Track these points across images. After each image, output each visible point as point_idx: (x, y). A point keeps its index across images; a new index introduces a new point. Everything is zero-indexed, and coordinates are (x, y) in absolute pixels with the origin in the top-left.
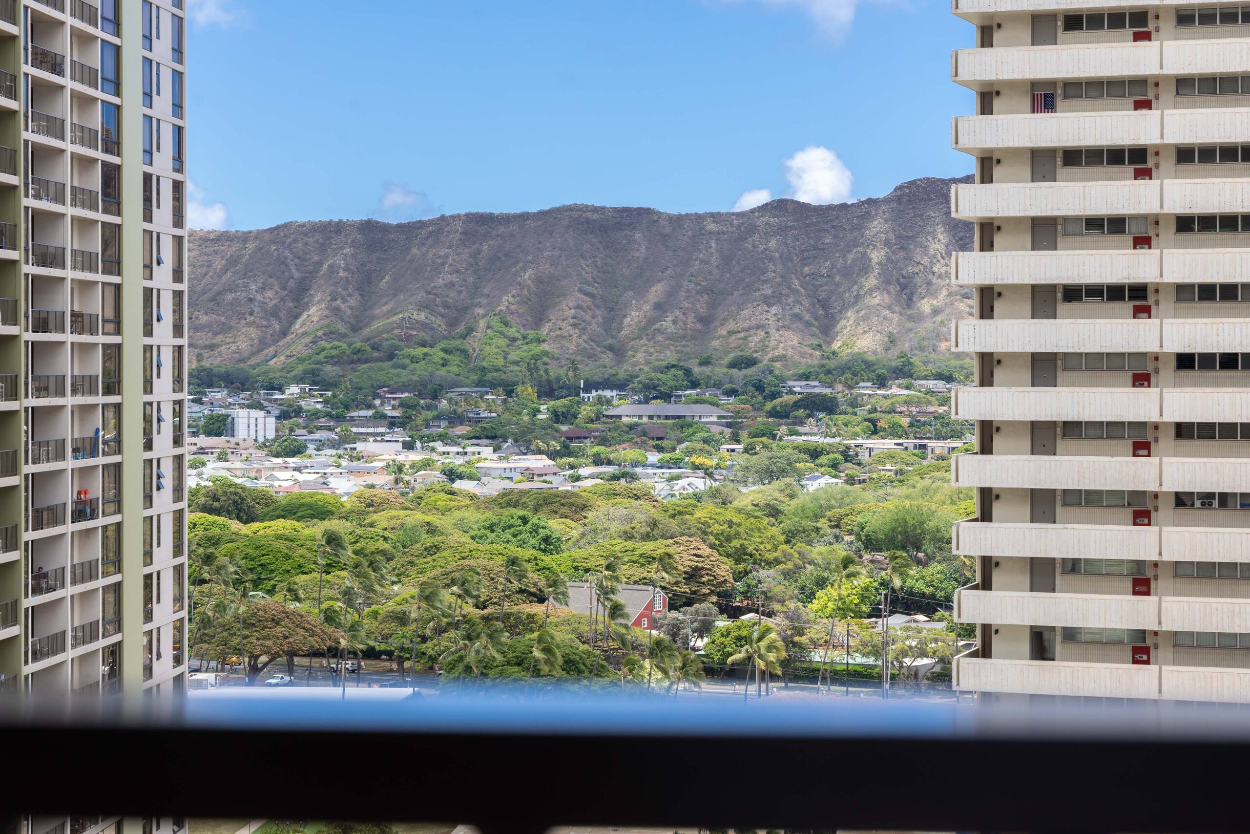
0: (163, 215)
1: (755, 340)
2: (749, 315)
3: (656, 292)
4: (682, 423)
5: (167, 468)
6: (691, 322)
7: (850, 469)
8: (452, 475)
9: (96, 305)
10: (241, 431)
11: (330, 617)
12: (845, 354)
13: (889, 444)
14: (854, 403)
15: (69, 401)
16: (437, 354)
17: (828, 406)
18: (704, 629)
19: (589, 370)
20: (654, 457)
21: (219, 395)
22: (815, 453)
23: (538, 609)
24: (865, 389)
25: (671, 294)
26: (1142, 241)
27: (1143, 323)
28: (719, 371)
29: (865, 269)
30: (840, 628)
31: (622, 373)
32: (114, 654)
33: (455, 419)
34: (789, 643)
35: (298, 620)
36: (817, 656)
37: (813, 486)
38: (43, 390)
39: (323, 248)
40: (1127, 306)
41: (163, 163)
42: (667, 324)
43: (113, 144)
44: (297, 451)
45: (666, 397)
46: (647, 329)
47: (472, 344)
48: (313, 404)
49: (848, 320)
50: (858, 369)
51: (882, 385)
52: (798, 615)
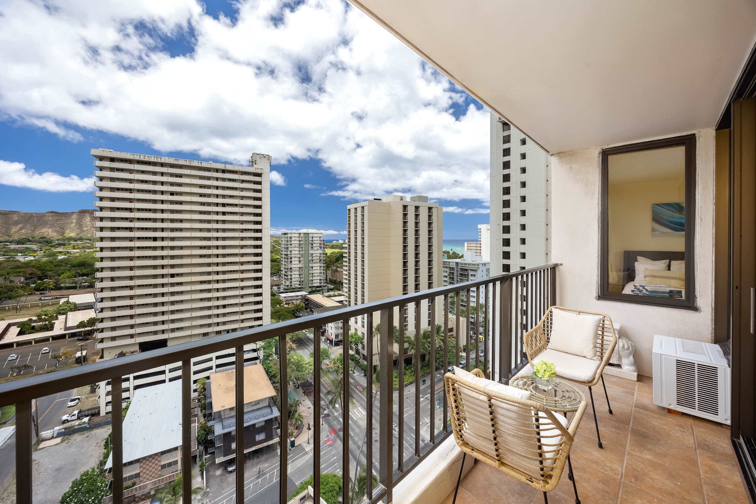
1: (46, 234)
2: (44, 230)
3: (20, 226)
4: (27, 248)
6: (29, 231)
7: (69, 254)
12: (67, 236)
14: (70, 244)
17: (64, 245)
18: (34, 283)
20: (20, 254)
22: (61, 252)
24: (72, 242)
25: (24, 226)
26: (131, 221)
27: (131, 233)
28: (37, 239)
29: (72, 223)
30: (67, 280)
31: (11, 240)
34: (55, 284)
36: (62, 285)
37: (59, 257)
40: (129, 230)
42: (23, 231)
45: (23, 244)
46: (17, 232)
49: (68, 231)
50: (70, 239)
51: (76, 241)
52: (57, 279)
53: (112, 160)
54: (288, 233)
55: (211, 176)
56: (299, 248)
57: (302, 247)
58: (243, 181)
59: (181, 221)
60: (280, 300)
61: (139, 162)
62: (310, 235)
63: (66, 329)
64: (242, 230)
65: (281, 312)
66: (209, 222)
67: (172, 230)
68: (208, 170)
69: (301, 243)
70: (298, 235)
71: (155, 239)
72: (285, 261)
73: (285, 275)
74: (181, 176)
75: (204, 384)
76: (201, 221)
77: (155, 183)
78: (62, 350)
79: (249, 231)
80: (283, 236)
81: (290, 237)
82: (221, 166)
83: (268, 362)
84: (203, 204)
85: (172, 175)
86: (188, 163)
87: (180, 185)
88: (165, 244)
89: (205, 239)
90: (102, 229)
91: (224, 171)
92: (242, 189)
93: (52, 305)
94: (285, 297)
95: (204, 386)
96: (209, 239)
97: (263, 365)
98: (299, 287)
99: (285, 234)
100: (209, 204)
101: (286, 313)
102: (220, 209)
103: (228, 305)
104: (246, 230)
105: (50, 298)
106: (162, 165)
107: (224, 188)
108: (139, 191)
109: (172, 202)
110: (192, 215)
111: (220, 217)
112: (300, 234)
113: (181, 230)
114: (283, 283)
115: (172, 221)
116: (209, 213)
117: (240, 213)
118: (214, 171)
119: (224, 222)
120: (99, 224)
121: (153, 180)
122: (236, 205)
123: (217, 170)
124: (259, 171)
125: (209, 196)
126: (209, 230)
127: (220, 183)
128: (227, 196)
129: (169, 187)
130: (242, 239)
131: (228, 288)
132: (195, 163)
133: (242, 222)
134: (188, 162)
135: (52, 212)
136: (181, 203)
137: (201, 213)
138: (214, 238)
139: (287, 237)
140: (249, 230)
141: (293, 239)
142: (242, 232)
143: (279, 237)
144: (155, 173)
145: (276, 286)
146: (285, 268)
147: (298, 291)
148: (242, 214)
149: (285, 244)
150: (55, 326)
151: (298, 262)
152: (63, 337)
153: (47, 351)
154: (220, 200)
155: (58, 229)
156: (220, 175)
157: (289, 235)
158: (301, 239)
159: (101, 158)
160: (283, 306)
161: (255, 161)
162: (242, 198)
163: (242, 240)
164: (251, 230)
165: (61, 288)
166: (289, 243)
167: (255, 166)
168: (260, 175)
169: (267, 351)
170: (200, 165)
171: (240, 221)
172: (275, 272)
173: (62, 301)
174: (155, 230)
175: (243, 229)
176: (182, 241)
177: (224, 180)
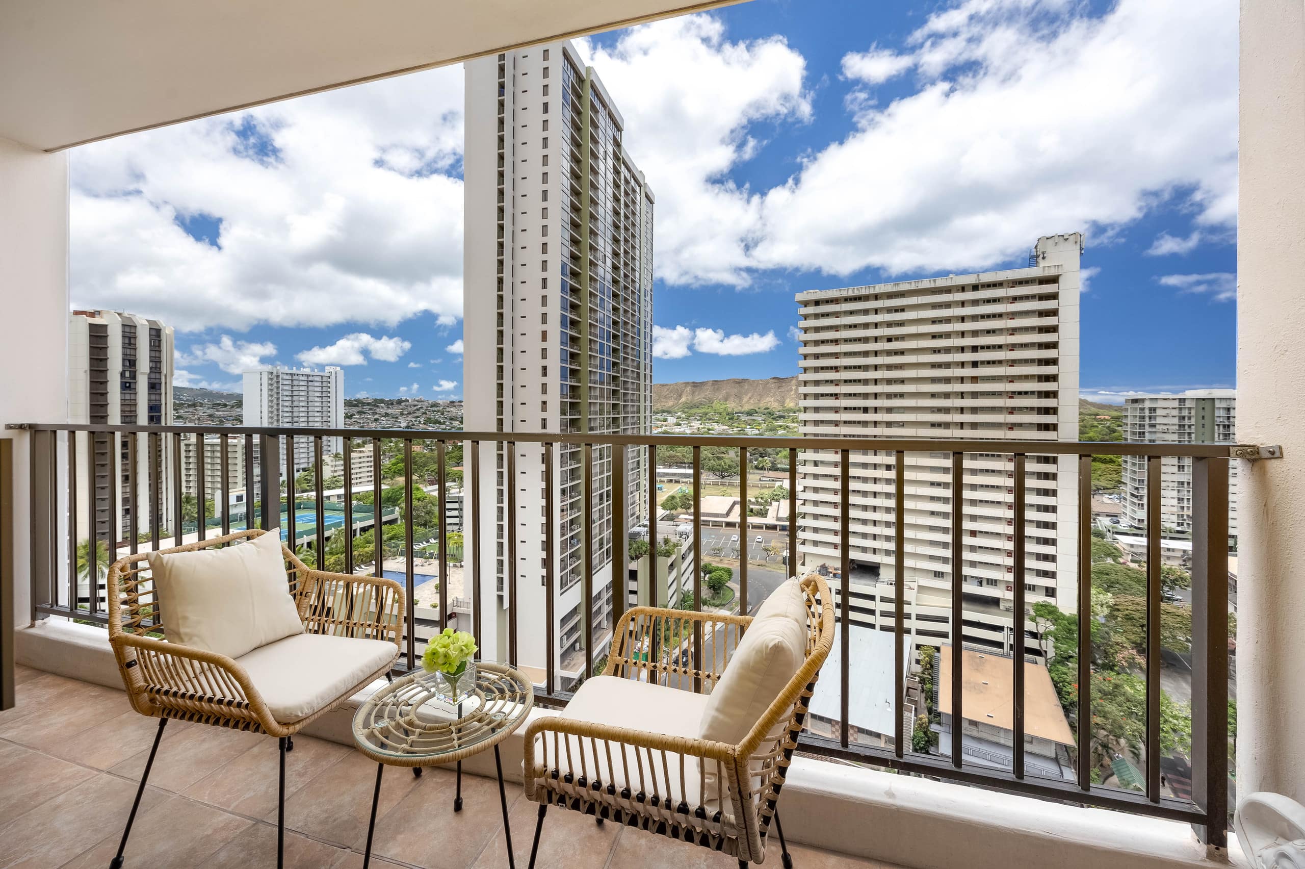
0: (648, 381)
1: (769, 404)
2: (768, 399)
3: (749, 395)
4: (754, 420)
5: (649, 428)
6: (756, 401)
7: (788, 429)
8: (709, 430)
9: (635, 398)
10: (669, 421)
11: (683, 456)
12: (787, 407)
13: (796, 425)
14: (789, 417)
15: (630, 415)
16: (707, 407)
17: (784, 417)
18: (756, 460)
19: (736, 410)
20: (748, 427)
21: (665, 414)
22: (781, 426)
23: (724, 455)
24: (791, 414)
25: (752, 395)
26: (837, 385)
27: (837, 401)
28: (762, 410)
29: (792, 390)
30: (783, 460)
31: (743, 410)
32: (638, 462)
33: (710, 419)
34: (772, 463)
35: (678, 457)
36: (779, 466)
37: (780, 433)
38: (625, 413)
39: (685, 387)
40: (834, 397)
41: (648, 371)
42: (752, 401)
43: (639, 368)
44: (680, 425)
45: (751, 415)
46: (748, 402)
47: (714, 405)
48: (684, 416)
49: (788, 401)
50: (789, 410)
51: (795, 413)
52: (774, 458)
53: (817, 303)
54: (1143, 400)
55: (952, 299)
56: (1180, 434)
57: (1189, 434)
58: (1015, 299)
59: (902, 381)
60: (1116, 549)
61: (848, 300)
62: (1218, 404)
63: (778, 519)
64: (1012, 395)
65: (1115, 576)
66: (947, 380)
67: (889, 396)
68: (947, 290)
69: (1186, 422)
70: (1176, 404)
71: (866, 410)
72: (1134, 464)
73: (1132, 495)
74: (902, 309)
75: (931, 657)
76: (934, 380)
77: (866, 326)
78: (773, 544)
79: (1029, 395)
80: (1130, 406)
81: (1150, 409)
82: (971, 280)
83: (1064, 669)
84: (936, 351)
85: (889, 310)
86: (913, 287)
87: (901, 324)
88: (878, 417)
89: (939, 410)
90: (806, 396)
91: (975, 288)
92: (1013, 315)
93: (769, 487)
94: (1132, 546)
95: (931, 660)
96: (947, 410)
97: (1050, 671)
98: (1179, 529)
99: (1135, 401)
100: (948, 350)
101: (1128, 581)
102: (969, 357)
103: (981, 532)
104: (1020, 393)
105: (768, 479)
106: (876, 297)
107: (975, 318)
108: (847, 341)
109: (889, 353)
110: (919, 371)
111: (968, 372)
112: (1182, 401)
113: (901, 395)
114: (1128, 511)
115: (889, 381)
116: (947, 365)
117: (1008, 361)
118: (958, 291)
119: (974, 379)
120: (803, 390)
121: (863, 322)
122: (1000, 347)
123: (963, 289)
124: (1052, 272)
125: (948, 335)
126: (947, 395)
127: (968, 311)
128: (982, 331)
129: (886, 329)
130: (1012, 411)
131: (981, 501)
132: (926, 284)
133: (1012, 379)
134: (913, 284)
135: (774, 378)
136: (902, 352)
137: (934, 366)
138: (956, 408)
139: (1142, 409)
140: (1026, 393)
141: (1159, 412)
142: (1011, 397)
143: (1119, 408)
144: (866, 312)
145: (1107, 516)
146: (1134, 480)
147: (1171, 538)
148: (1013, 363)
149: (1134, 425)
150: (769, 512)
151: (1175, 469)
152: (774, 527)
153: (760, 540)
154: (968, 341)
155: (779, 398)
156: (969, 295)
157: (1147, 405)
158: (1185, 413)
159: (806, 304)
160: (1124, 563)
161: (1043, 253)
162: (1013, 331)
163: (1011, 413)
164: (1033, 393)
165: (777, 470)
166: (1147, 421)
167: (1042, 264)
168: (1054, 280)
169: (1064, 647)
170: (932, 285)
171: (1007, 377)
172: (1109, 486)
173: (778, 484)
174: (866, 396)
175: (1014, 393)
176: (903, 413)
177: (975, 303)
